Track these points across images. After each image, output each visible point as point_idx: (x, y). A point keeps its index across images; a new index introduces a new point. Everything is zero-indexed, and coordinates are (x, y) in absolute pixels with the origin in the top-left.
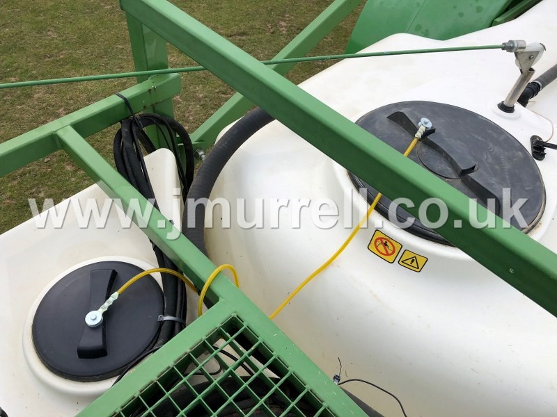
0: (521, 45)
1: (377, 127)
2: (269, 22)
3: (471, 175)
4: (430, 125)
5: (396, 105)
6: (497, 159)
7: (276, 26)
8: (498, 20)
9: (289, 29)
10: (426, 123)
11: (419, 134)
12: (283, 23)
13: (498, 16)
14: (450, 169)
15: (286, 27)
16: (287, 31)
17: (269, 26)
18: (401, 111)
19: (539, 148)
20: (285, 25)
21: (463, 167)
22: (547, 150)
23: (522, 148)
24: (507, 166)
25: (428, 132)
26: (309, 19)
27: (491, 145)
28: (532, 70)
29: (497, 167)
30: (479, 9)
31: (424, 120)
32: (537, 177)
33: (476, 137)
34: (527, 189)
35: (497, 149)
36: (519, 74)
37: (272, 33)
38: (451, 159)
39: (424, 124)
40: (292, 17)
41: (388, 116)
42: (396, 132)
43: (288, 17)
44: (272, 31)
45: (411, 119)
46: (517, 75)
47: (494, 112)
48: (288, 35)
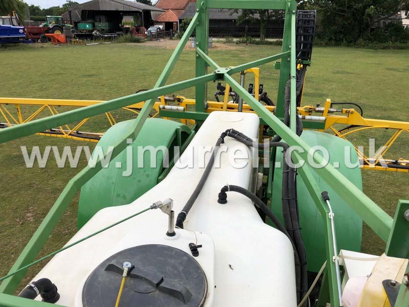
0: (159, 203)
1: (100, 279)
2: (17, 218)
3: (162, 285)
4: (130, 265)
5: (108, 260)
6: (174, 267)
7: (23, 218)
8: (160, 178)
9: (34, 216)
10: (127, 265)
11: (125, 274)
12: (29, 215)
13: (159, 176)
14: (150, 286)
15: (32, 216)
16: (34, 219)
17: (18, 220)
18: (111, 263)
19: (195, 249)
20: (31, 215)
21: (156, 282)
22: (199, 249)
23: (186, 254)
24: (181, 268)
25: (130, 270)
26: (48, 205)
27: (169, 260)
28: (172, 211)
29: (176, 272)
30: (148, 176)
31: (125, 263)
32: (198, 268)
33: (159, 258)
34: (195, 277)
35: (173, 261)
36: (168, 216)
37: (22, 224)
38: (148, 280)
39: (126, 266)
40: (36, 208)
41: (105, 269)
42: (113, 277)
43: (32, 209)
44: (21, 223)
45: (118, 266)
46: (167, 217)
47: (166, 239)
48: (36, 221)
